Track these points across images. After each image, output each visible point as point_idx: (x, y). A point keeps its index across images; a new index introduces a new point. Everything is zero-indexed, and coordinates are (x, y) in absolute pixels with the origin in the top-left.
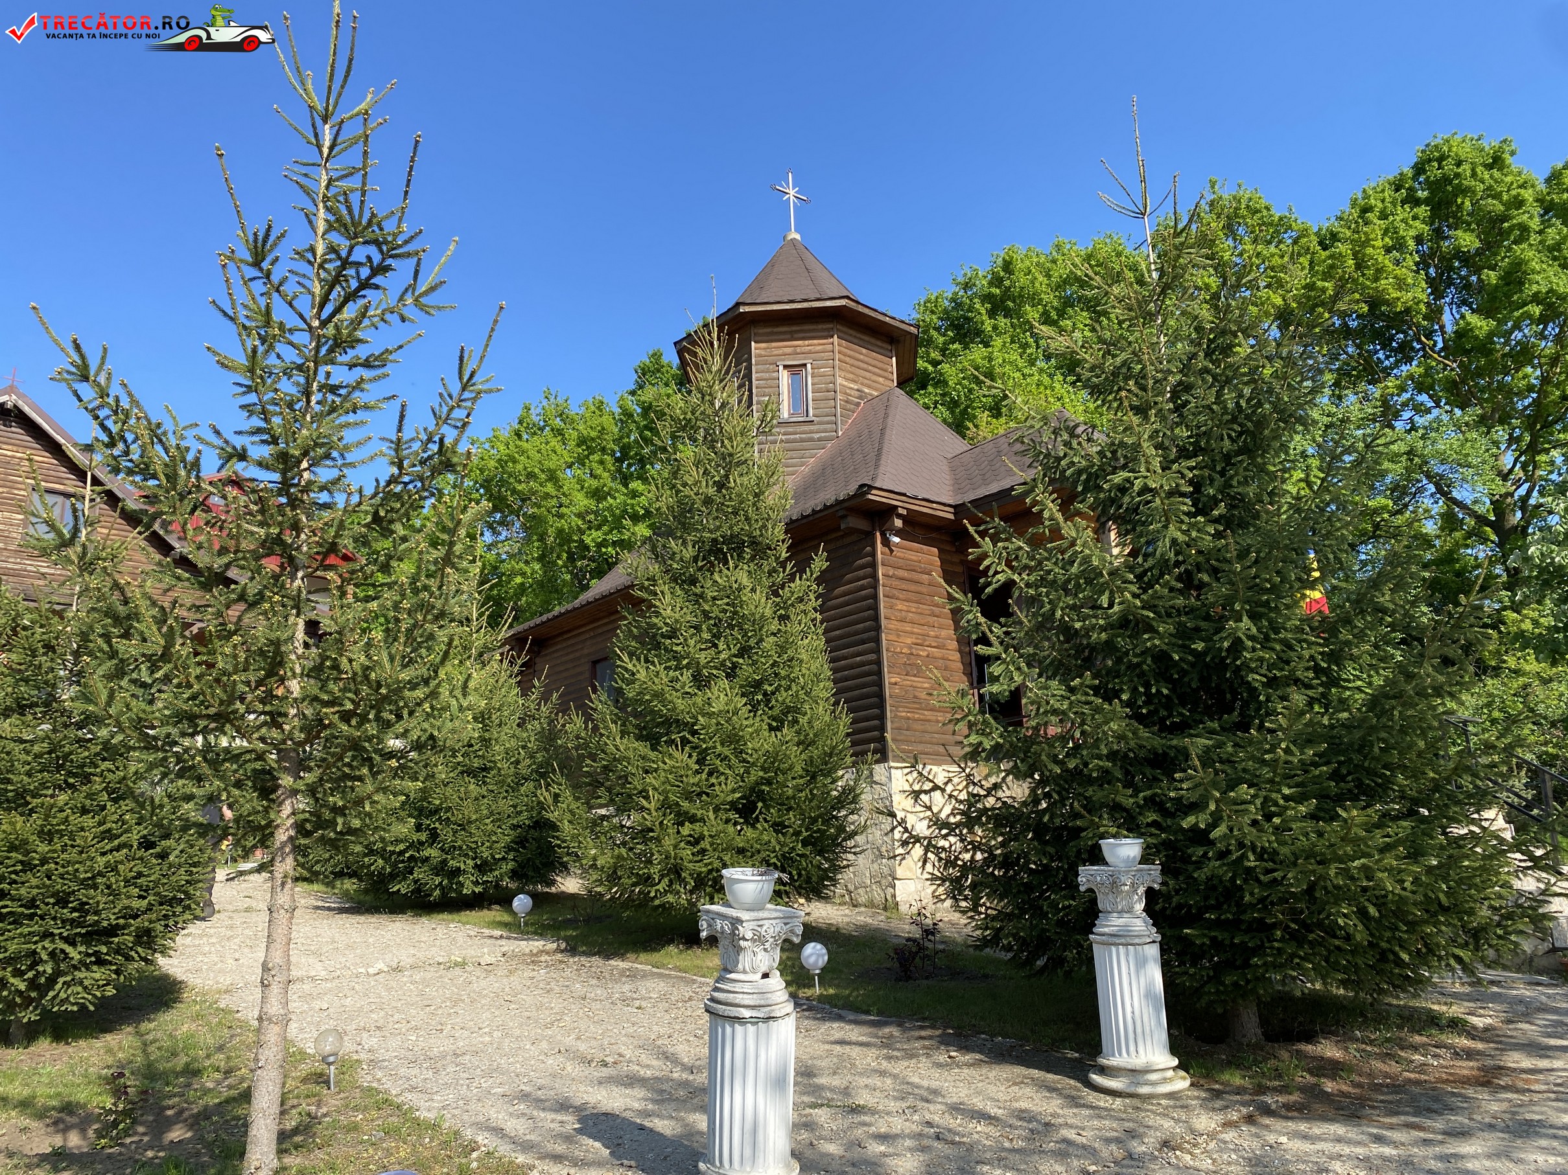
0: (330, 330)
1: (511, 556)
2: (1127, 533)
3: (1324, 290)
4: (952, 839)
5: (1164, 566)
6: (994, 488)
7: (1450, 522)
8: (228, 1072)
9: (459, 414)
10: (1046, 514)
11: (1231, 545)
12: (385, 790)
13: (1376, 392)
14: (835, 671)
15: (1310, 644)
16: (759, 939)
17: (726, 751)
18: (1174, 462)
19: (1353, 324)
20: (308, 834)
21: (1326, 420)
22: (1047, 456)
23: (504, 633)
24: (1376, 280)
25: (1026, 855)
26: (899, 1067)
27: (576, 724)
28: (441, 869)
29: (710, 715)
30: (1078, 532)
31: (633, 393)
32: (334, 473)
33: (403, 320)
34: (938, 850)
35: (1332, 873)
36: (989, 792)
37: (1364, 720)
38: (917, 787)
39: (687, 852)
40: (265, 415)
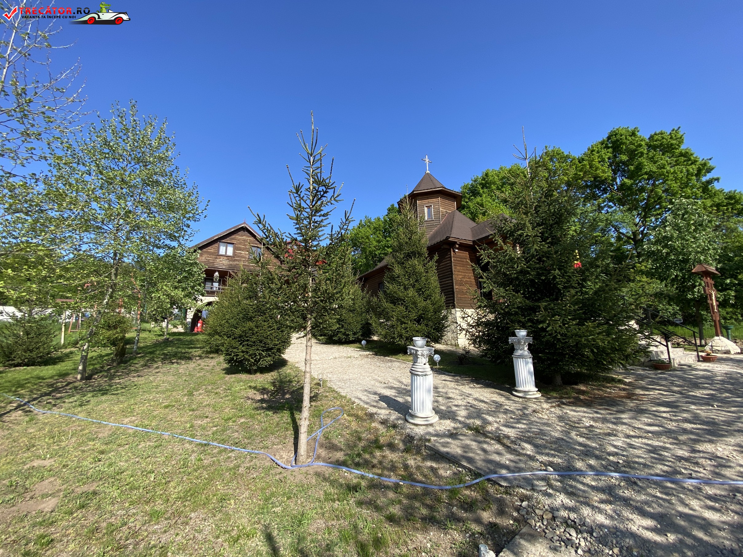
0: (314, 208)
1: (358, 258)
2: (522, 247)
3: (580, 175)
4: (473, 329)
5: (533, 256)
6: (484, 235)
7: (619, 239)
8: (298, 382)
9: (345, 227)
10: (499, 243)
11: (553, 249)
12: (331, 318)
13: (596, 202)
14: (440, 285)
15: (576, 276)
16: (423, 355)
17: (413, 306)
18: (535, 227)
19: (589, 184)
20: (314, 329)
21: (581, 211)
22: (499, 227)
23: (357, 277)
24: (596, 171)
25: (494, 334)
26: (460, 387)
27: (375, 299)
28: (344, 334)
29: (408, 297)
30: (507, 248)
31: (387, 215)
32: (317, 243)
33: (331, 204)
34: (469, 332)
35: (583, 340)
36: (483, 317)
37: (593, 298)
38: (463, 316)
39: (404, 331)
40: (301, 230)
